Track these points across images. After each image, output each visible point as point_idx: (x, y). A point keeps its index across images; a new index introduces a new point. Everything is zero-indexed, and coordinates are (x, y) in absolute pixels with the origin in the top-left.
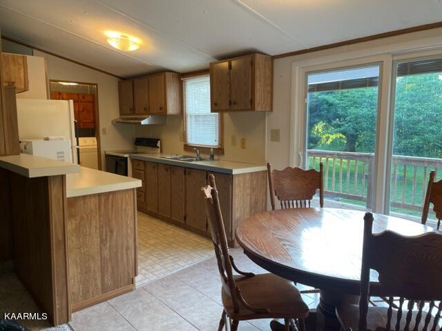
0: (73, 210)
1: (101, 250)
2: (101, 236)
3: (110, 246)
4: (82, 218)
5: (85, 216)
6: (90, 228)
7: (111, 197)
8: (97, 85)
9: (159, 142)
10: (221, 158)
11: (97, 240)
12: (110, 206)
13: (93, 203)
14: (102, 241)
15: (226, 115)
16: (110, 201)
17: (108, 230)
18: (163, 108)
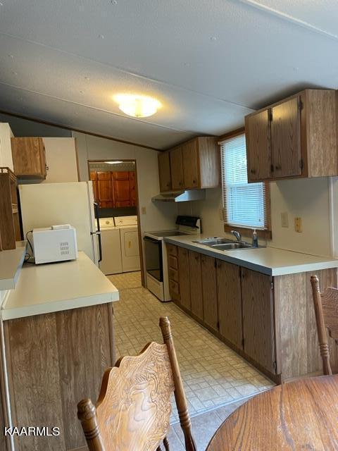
0: (21, 335)
1: (62, 390)
2: (61, 371)
3: (75, 384)
4: (33, 346)
5: (37, 343)
6: (45, 359)
7: (74, 315)
8: (135, 161)
9: (198, 221)
10: (269, 244)
11: (55, 376)
12: (74, 329)
13: (48, 326)
14: (64, 378)
15: (273, 185)
16: (74, 321)
17: (72, 362)
18: (197, 181)
